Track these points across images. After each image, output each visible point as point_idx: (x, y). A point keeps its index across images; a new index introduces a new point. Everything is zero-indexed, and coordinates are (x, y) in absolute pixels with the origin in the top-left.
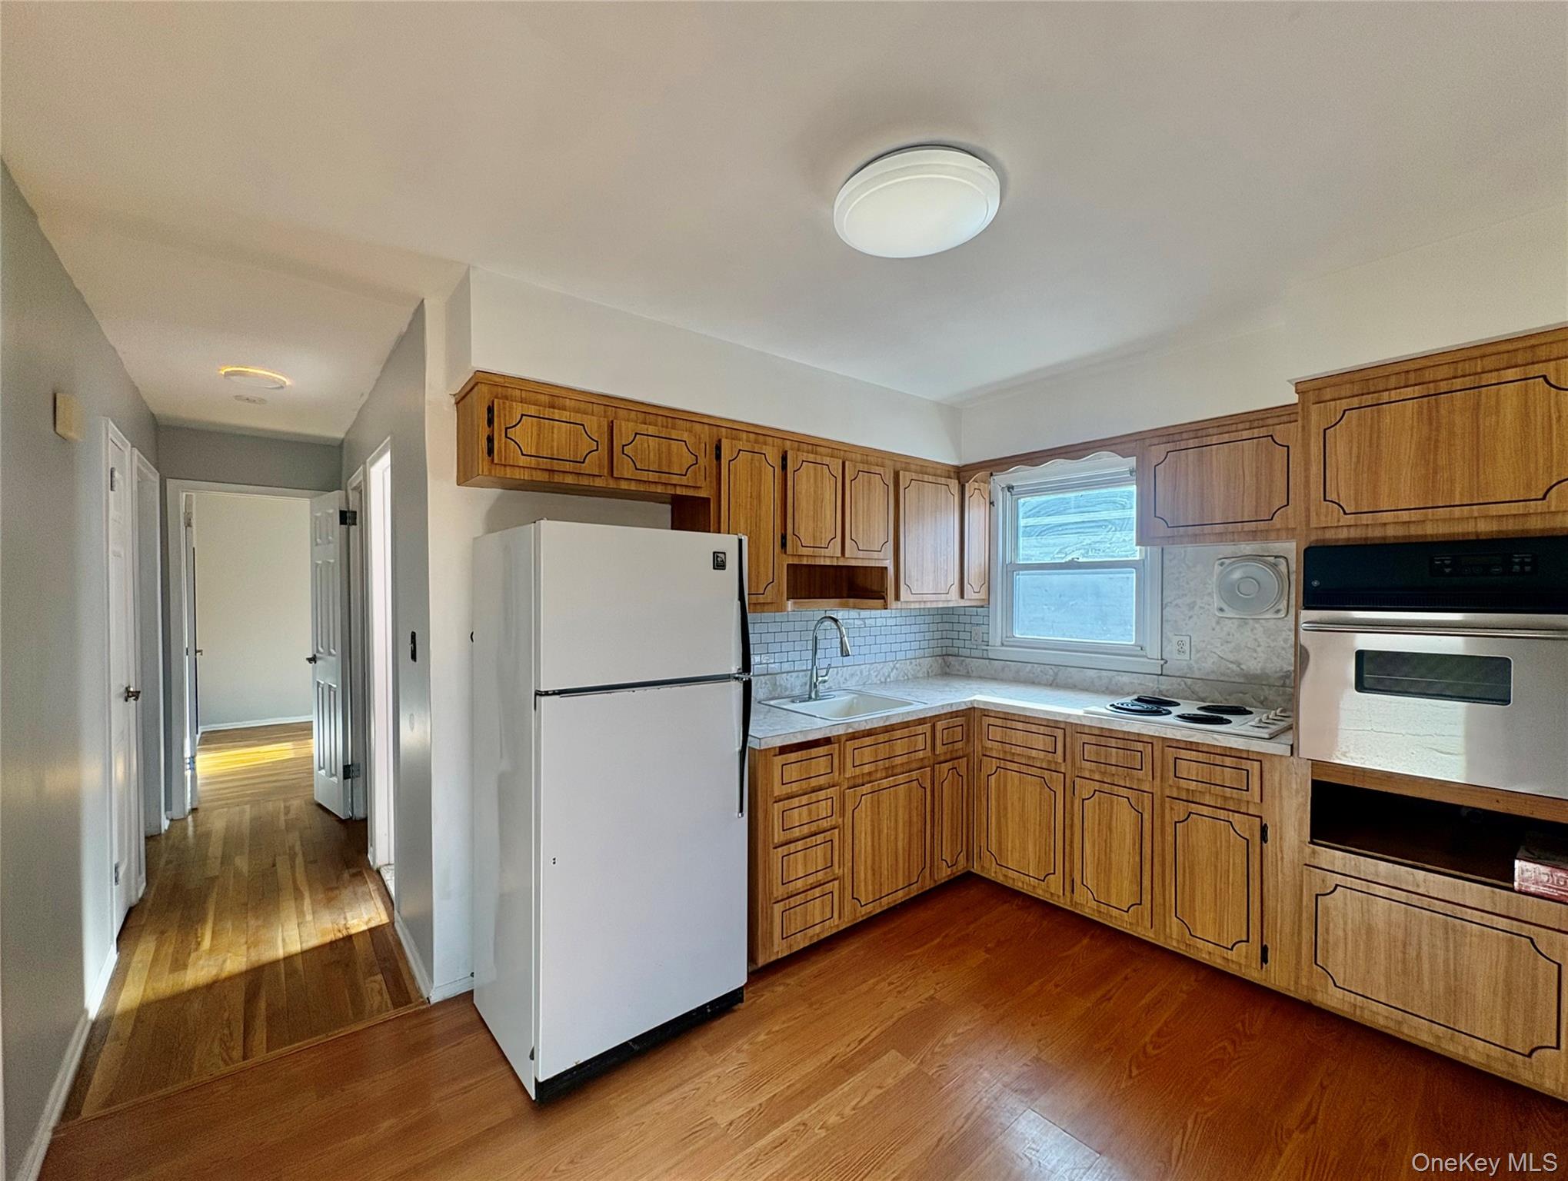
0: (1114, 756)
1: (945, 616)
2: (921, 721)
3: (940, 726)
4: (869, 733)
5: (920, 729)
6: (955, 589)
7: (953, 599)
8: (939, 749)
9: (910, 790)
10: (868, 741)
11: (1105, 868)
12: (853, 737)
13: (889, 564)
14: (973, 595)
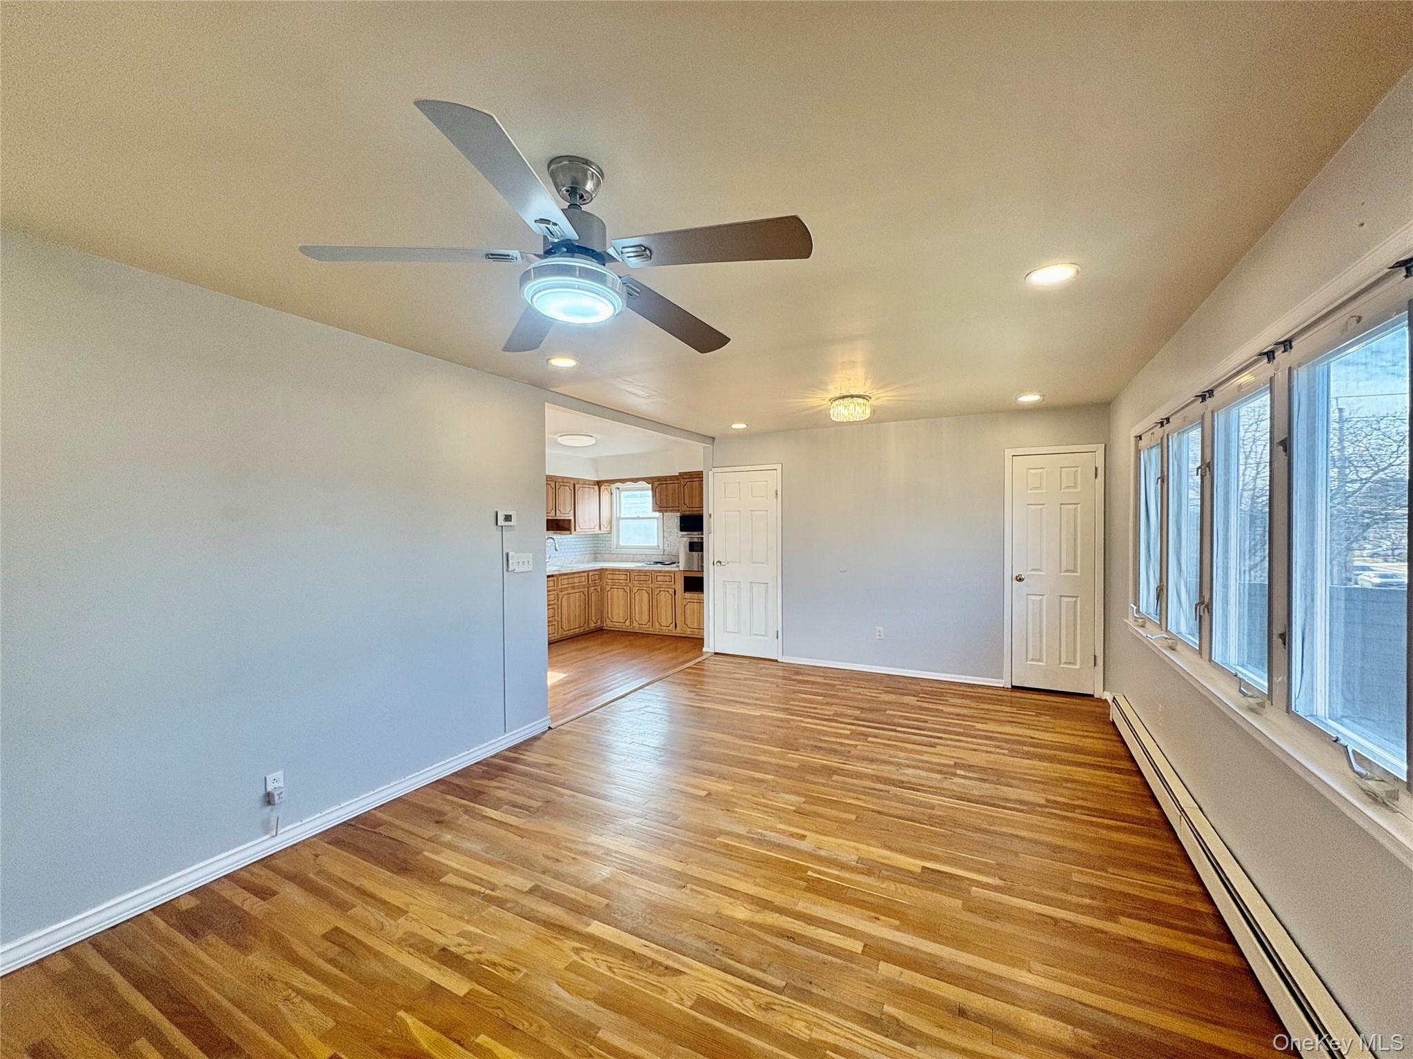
0: (643, 578)
1: (595, 537)
2: (584, 572)
3: (590, 574)
4: (566, 574)
5: (583, 574)
6: (598, 527)
7: (597, 531)
8: (590, 582)
9: (580, 596)
10: (566, 577)
11: (641, 613)
12: (561, 575)
13: (572, 518)
14: (605, 529)
